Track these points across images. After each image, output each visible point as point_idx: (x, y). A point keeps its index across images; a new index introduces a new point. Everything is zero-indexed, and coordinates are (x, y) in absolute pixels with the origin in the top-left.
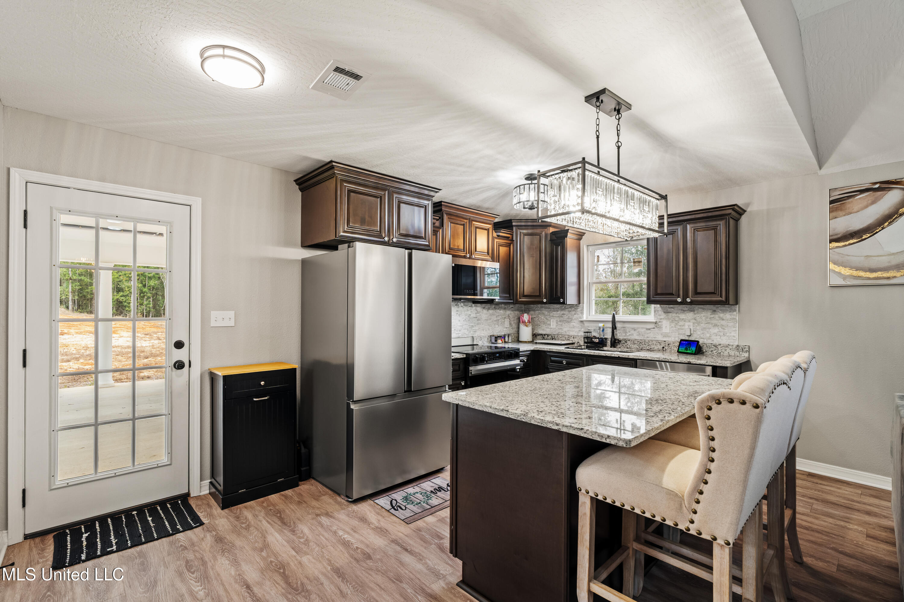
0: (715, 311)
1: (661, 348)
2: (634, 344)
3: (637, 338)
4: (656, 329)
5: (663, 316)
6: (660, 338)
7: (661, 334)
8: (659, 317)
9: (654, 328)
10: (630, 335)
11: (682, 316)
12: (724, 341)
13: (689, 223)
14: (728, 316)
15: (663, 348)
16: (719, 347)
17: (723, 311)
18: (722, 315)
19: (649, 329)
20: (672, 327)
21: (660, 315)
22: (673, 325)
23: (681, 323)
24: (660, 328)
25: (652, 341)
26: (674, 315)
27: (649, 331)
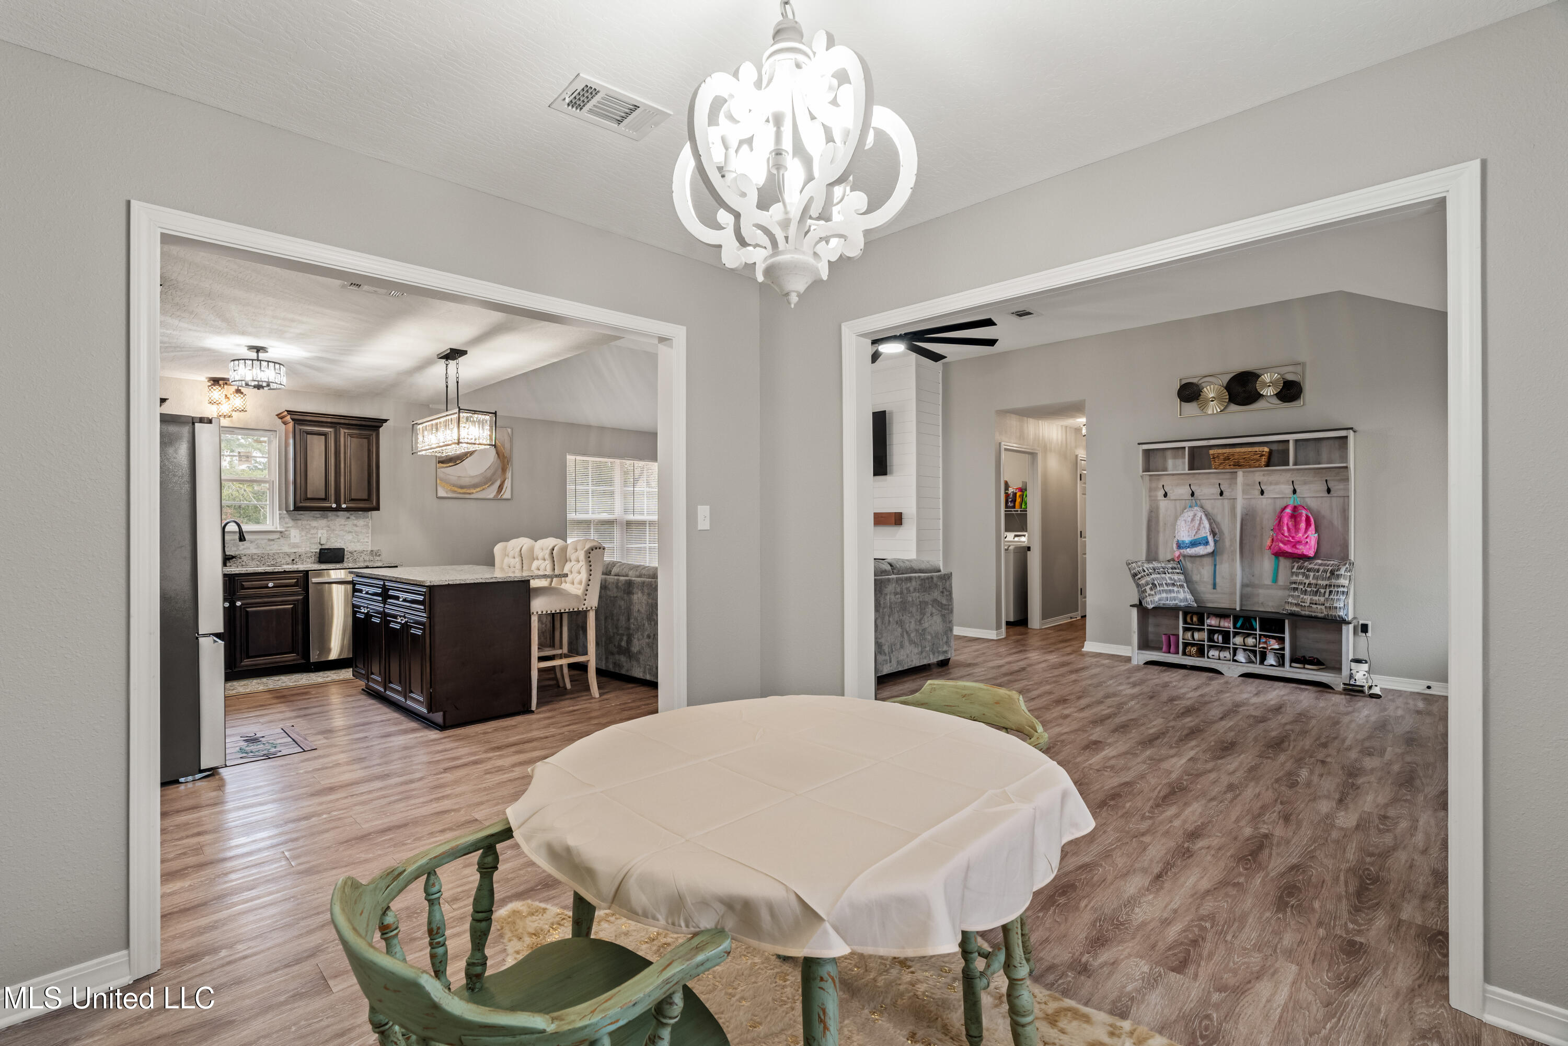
0: (349, 518)
1: (291, 561)
2: (253, 559)
3: (255, 551)
4: (282, 540)
5: (291, 523)
6: (286, 549)
7: (289, 545)
8: (285, 525)
9: (279, 538)
10: (244, 549)
11: (314, 524)
12: (359, 547)
13: (342, 428)
14: (361, 522)
15: (293, 560)
16: (355, 553)
17: (357, 518)
18: (355, 522)
19: (273, 540)
20: (302, 536)
21: (286, 523)
22: (303, 534)
23: (313, 531)
24: (288, 537)
25: (278, 553)
26: (305, 522)
27: (272, 543)
